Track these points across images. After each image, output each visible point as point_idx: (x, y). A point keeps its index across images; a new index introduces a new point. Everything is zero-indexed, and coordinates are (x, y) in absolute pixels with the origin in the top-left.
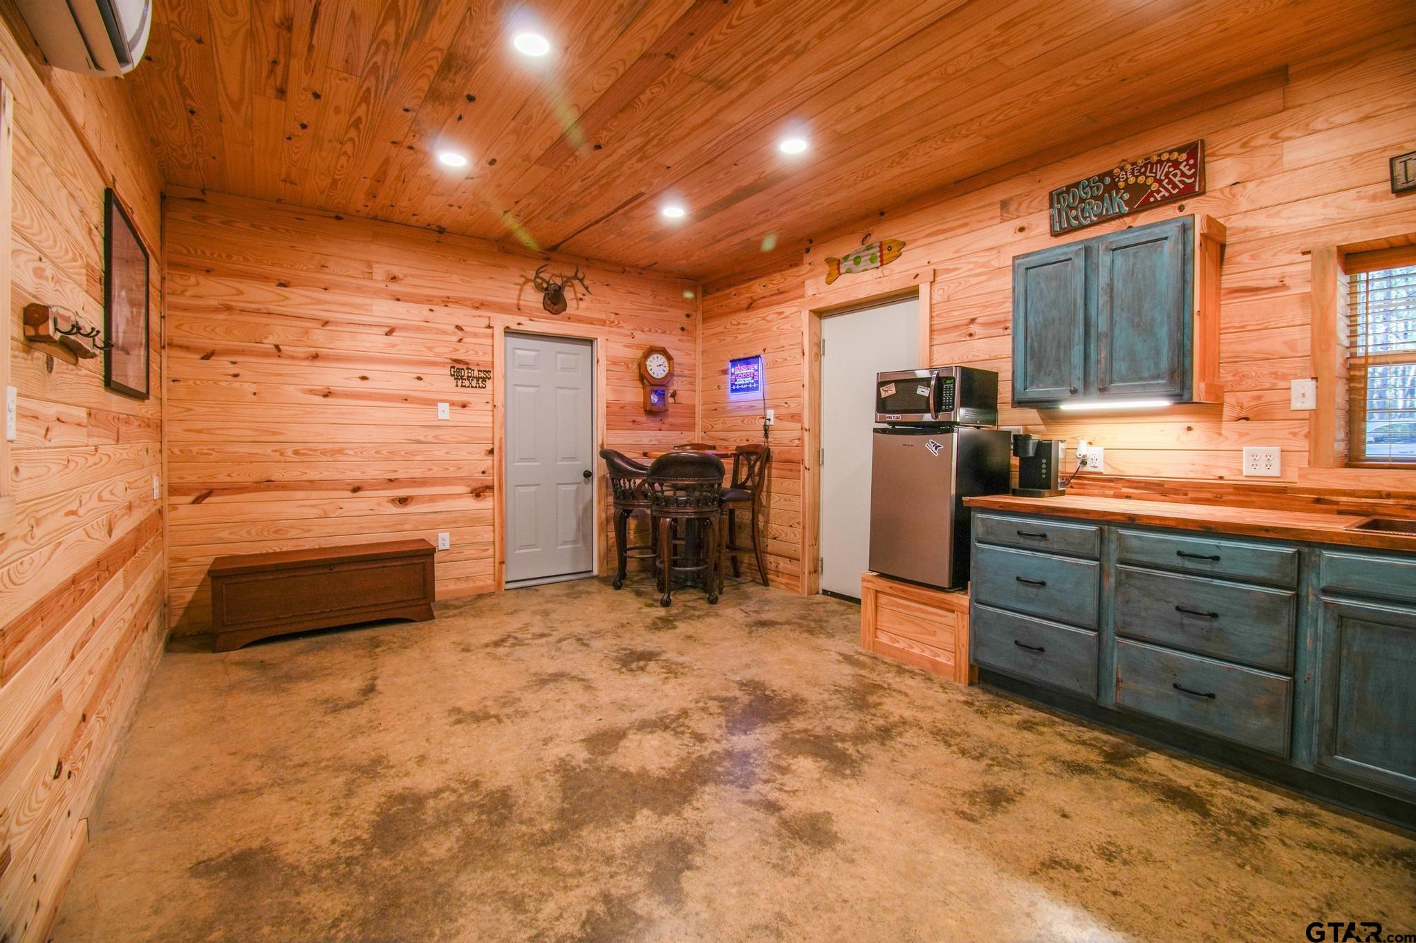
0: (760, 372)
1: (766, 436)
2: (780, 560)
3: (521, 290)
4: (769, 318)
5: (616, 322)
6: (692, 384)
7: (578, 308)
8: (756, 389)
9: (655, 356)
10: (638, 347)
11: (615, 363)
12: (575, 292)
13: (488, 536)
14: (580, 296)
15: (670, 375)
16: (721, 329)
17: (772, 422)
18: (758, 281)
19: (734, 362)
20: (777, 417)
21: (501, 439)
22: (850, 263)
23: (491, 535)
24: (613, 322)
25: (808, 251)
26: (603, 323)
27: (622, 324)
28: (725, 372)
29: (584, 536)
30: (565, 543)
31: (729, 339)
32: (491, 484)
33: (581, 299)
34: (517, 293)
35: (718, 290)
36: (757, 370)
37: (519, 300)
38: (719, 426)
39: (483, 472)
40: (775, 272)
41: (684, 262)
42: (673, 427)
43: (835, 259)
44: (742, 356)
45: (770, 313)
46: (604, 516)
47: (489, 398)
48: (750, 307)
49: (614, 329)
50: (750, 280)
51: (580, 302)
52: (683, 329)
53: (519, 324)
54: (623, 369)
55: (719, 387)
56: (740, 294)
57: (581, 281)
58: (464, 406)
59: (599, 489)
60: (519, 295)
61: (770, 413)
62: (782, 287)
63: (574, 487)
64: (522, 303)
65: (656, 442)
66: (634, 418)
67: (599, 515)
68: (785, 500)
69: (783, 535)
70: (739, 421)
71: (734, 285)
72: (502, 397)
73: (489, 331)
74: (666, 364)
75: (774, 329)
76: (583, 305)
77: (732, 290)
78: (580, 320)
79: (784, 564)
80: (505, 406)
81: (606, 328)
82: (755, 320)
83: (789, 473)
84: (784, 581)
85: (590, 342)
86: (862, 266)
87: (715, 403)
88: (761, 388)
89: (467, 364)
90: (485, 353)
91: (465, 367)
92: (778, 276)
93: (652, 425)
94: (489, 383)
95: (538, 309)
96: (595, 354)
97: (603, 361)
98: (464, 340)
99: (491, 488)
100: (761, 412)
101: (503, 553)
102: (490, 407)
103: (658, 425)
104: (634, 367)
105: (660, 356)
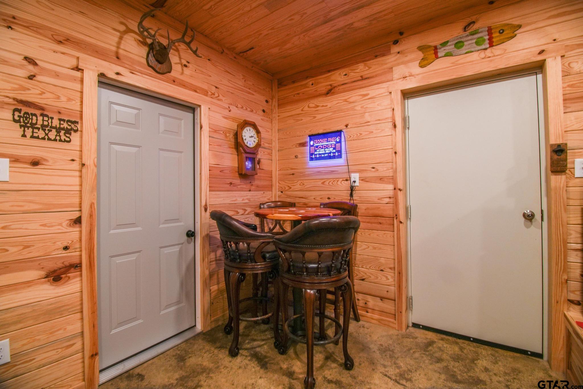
0: (343, 143)
1: (351, 195)
2: (369, 298)
3: (121, 38)
4: (351, 100)
5: (216, 95)
6: (270, 154)
7: (182, 73)
8: (340, 156)
9: (248, 128)
10: (234, 119)
11: (216, 131)
12: (180, 58)
13: (75, 327)
14: (184, 62)
15: (258, 145)
16: (298, 111)
17: (357, 184)
18: (337, 72)
19: (312, 137)
20: (362, 179)
21: (92, 205)
22: (450, 48)
23: (79, 324)
24: (214, 94)
25: (396, 42)
26: (205, 93)
27: (221, 97)
28: (303, 145)
29: (187, 296)
30: (168, 306)
31: (306, 119)
32: (76, 261)
33: (185, 66)
34: (116, 39)
35: (294, 82)
36: (340, 142)
37: (118, 47)
38: (298, 187)
39: (66, 248)
40: (357, 63)
41: (275, 50)
42: (259, 188)
43: (430, 47)
44: (321, 131)
45: (354, 96)
46: (207, 272)
47: (76, 155)
48: (329, 92)
49: (214, 101)
50: (329, 71)
51: (185, 68)
52: (264, 111)
53: (118, 74)
54: (222, 137)
55: (296, 157)
56: (318, 83)
57: (188, 44)
58: (35, 163)
59: (203, 247)
60: (119, 43)
61: (355, 177)
62: (366, 73)
63: (177, 249)
64: (121, 52)
65: (247, 201)
66: (231, 181)
67: (203, 272)
68: (375, 248)
69: (373, 277)
70: (319, 183)
71: (312, 77)
72: (94, 155)
73: (78, 74)
74: (256, 136)
75: (358, 108)
76: (187, 71)
77: (310, 81)
78: (183, 85)
79: (372, 302)
80: (98, 166)
81: (208, 99)
82: (335, 102)
83: (379, 226)
84: (376, 316)
85: (192, 109)
86: (464, 50)
87: (292, 169)
88: (344, 155)
89: (42, 109)
90: (69, 100)
91: (38, 112)
92: (361, 66)
93: (244, 186)
94: (75, 137)
95: (140, 64)
96: (197, 121)
97: (206, 128)
98: (38, 78)
99: (77, 266)
100: (346, 176)
101: (95, 343)
102: (76, 165)
103: (248, 187)
104: (231, 136)
105: (252, 129)
